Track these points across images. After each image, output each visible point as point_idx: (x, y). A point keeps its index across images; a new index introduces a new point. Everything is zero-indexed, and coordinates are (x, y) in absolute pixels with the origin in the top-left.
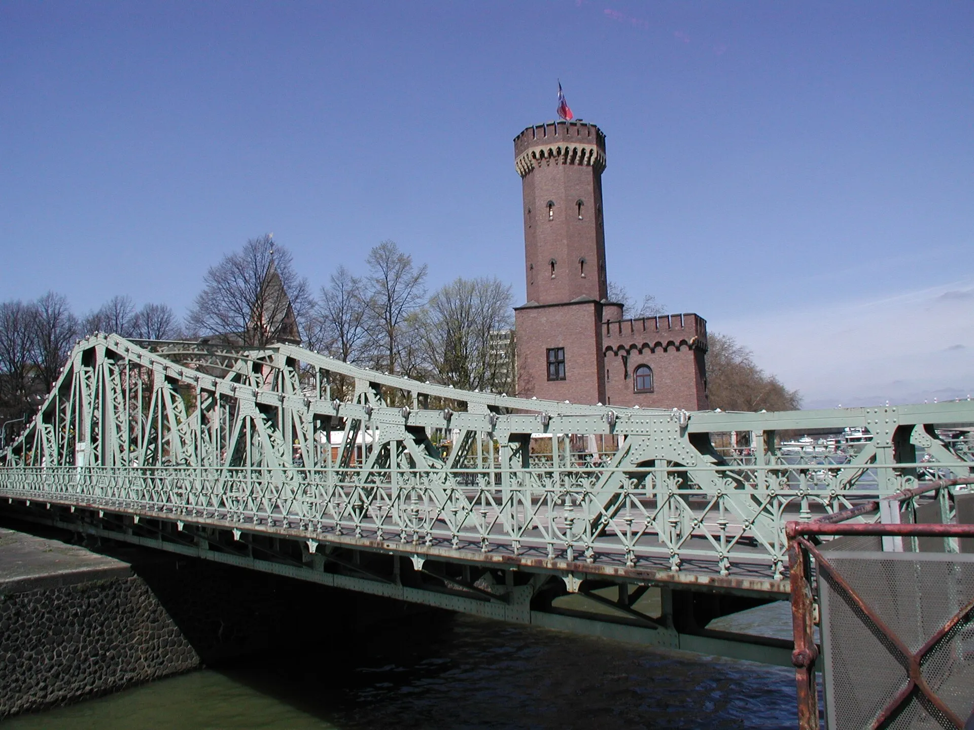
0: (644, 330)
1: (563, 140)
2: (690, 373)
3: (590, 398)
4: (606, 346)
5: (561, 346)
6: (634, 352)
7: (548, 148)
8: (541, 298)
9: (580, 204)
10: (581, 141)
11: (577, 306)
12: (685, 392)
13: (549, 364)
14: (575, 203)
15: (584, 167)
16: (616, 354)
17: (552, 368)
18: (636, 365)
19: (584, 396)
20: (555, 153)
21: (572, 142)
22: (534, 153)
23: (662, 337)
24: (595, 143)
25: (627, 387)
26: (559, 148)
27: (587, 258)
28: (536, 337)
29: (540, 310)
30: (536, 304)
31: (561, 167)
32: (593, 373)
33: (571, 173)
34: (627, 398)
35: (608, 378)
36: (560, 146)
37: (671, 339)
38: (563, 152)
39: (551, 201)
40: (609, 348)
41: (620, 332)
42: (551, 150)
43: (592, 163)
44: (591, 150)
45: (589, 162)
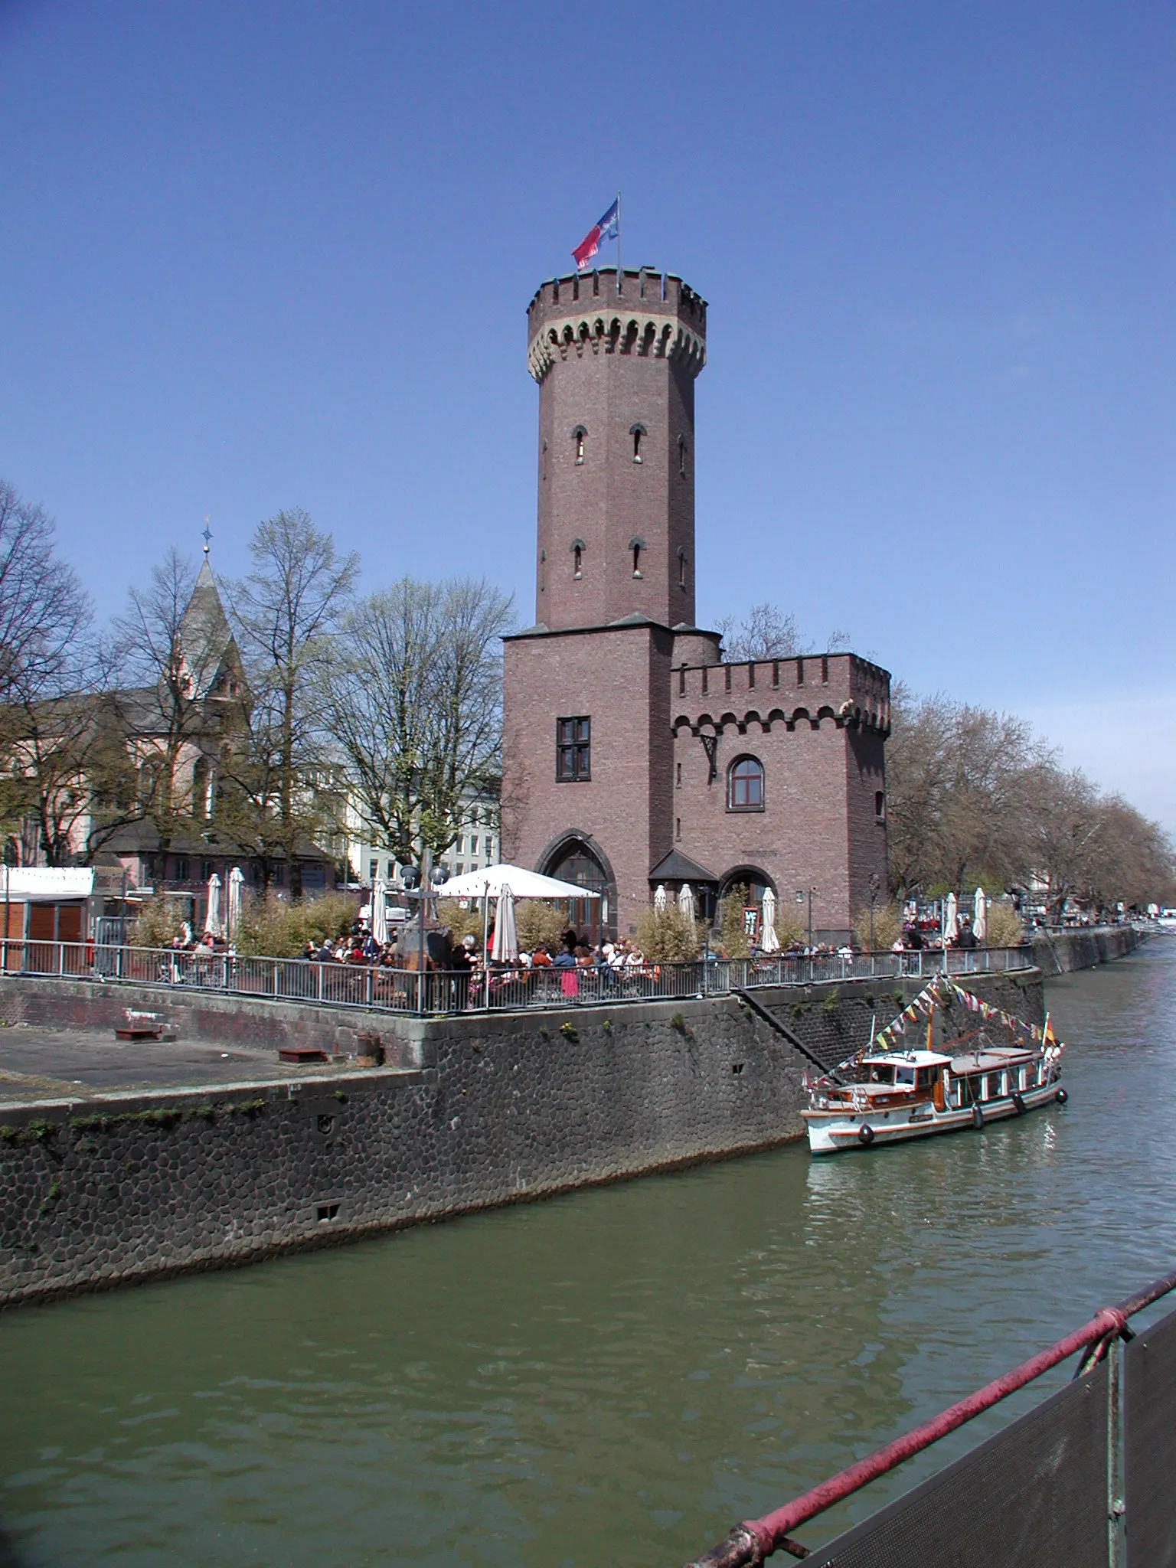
0: (752, 685)
1: (609, 306)
2: (837, 775)
3: (633, 819)
4: (677, 715)
5: (584, 713)
6: (730, 729)
7: (580, 322)
8: (553, 618)
9: (638, 434)
10: (646, 309)
11: (619, 634)
12: (826, 814)
13: (562, 749)
14: (628, 430)
15: (651, 360)
16: (696, 732)
17: (568, 756)
18: (734, 755)
19: (624, 815)
20: (592, 331)
21: (627, 309)
22: (553, 332)
23: (785, 699)
24: (676, 312)
25: (713, 799)
26: (600, 321)
27: (644, 540)
28: (539, 695)
29: (549, 640)
30: (546, 630)
31: (603, 358)
32: (641, 767)
33: (622, 371)
34: (711, 821)
35: (679, 780)
36: (602, 318)
37: (802, 705)
38: (607, 328)
39: (580, 427)
40: (682, 720)
41: (705, 688)
42: (584, 325)
43: (668, 352)
44: (667, 327)
45: (661, 349)
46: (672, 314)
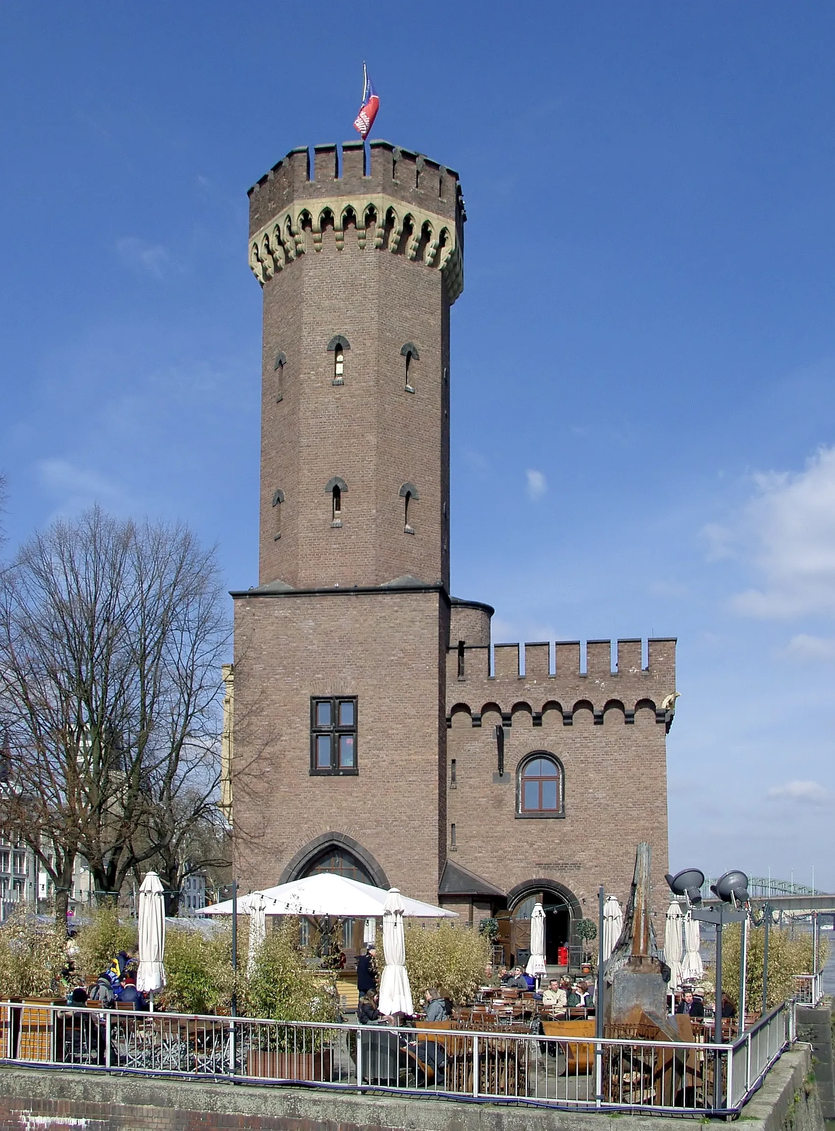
0: (551, 670)
1: (384, 191)
3: (416, 823)
4: (454, 702)
5: (348, 692)
6: (522, 719)
7: (345, 205)
8: (302, 574)
9: (409, 355)
10: (421, 201)
11: (397, 598)
12: (642, 822)
13: (316, 732)
14: (399, 350)
15: (422, 268)
16: (477, 721)
17: (324, 744)
18: (527, 751)
19: (404, 817)
20: (360, 218)
21: (403, 199)
22: (306, 213)
23: (595, 689)
24: (453, 214)
25: (499, 802)
26: (371, 208)
27: (418, 487)
28: (285, 667)
29: (298, 601)
30: (291, 588)
31: (372, 256)
32: (428, 761)
33: (393, 276)
34: (499, 828)
35: (453, 779)
36: (376, 203)
37: (616, 696)
38: (381, 217)
39: (340, 337)
40: (462, 707)
41: (489, 670)
42: (350, 210)
43: (442, 263)
44: (444, 232)
45: (436, 257)
46: (450, 217)
